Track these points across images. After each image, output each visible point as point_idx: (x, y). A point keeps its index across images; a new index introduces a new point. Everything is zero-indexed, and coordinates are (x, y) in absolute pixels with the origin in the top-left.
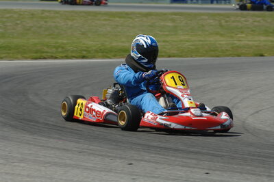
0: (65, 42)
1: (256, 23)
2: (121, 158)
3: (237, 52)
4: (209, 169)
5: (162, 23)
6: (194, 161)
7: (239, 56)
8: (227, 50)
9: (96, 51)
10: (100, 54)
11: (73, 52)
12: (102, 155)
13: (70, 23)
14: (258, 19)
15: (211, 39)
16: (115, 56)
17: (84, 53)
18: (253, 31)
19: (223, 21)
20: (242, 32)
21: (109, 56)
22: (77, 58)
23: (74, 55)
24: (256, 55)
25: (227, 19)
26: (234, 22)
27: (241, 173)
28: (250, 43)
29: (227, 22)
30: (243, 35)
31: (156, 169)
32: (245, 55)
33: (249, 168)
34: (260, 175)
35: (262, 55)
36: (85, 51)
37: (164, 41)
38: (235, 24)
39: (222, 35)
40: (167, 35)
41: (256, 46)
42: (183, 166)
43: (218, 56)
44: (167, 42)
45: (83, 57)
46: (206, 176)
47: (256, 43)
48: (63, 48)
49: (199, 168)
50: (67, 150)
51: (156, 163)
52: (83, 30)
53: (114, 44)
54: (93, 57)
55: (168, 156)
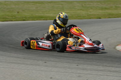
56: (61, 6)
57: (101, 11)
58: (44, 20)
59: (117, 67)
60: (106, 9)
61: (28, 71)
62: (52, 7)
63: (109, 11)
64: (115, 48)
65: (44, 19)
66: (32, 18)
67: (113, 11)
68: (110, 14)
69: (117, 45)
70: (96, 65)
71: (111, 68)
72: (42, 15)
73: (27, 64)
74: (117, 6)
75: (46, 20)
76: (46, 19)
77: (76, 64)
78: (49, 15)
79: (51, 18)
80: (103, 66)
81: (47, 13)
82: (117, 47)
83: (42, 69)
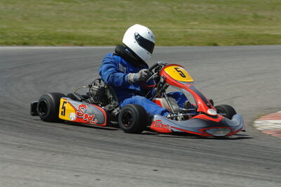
0: (5, 27)
1: (210, 10)
2: (63, 153)
3: (189, 41)
4: (158, 166)
5: (111, 9)
6: (141, 157)
7: (191, 45)
8: (179, 39)
9: (39, 38)
10: (43, 41)
11: (13, 38)
12: (42, 150)
13: (10, 6)
14: (213, 6)
15: (162, 26)
16: (59, 43)
17: (26, 39)
18: (207, 18)
19: (175, 7)
20: (195, 20)
21: (53, 43)
22: (18, 44)
23: (15, 41)
24: (209, 45)
25: (179, 5)
26: (187, 8)
27: (191, 170)
28: (203, 31)
29: (179, 8)
30: (196, 23)
31: (101, 165)
32: (198, 44)
33: (200, 165)
34: (211, 173)
35: (216, 45)
36: (27, 37)
37: (112, 28)
38: (189, 10)
39: (174, 23)
40: (115, 22)
41: (210, 35)
42: (129, 162)
43: (169, 45)
44: (115, 28)
45: (25, 44)
46: (155, 173)
47: (210, 32)
48: (2, 34)
49: (147, 165)
50: (6, 144)
51: (102, 159)
52: (25, 15)
53: (59, 30)
54: (36, 44)
55: (113, 151)
56: (119, 9)
57: (217, 26)
58: (76, 44)
59: (256, 179)
60: (230, 20)
61: (25, 183)
62: (98, 12)
63: (239, 28)
64: (251, 124)
65: (75, 42)
66: (46, 39)
67: (248, 27)
68: (241, 36)
69: (258, 118)
70: (205, 172)
71: (243, 180)
72: (71, 31)
73: (26, 164)
74: (260, 14)
75: (81, 45)
76: (80, 42)
77: (152, 165)
78: (89, 31)
79: (93, 41)
80: (221, 174)
81: (83, 28)
82: (257, 122)
83: (65, 177)
